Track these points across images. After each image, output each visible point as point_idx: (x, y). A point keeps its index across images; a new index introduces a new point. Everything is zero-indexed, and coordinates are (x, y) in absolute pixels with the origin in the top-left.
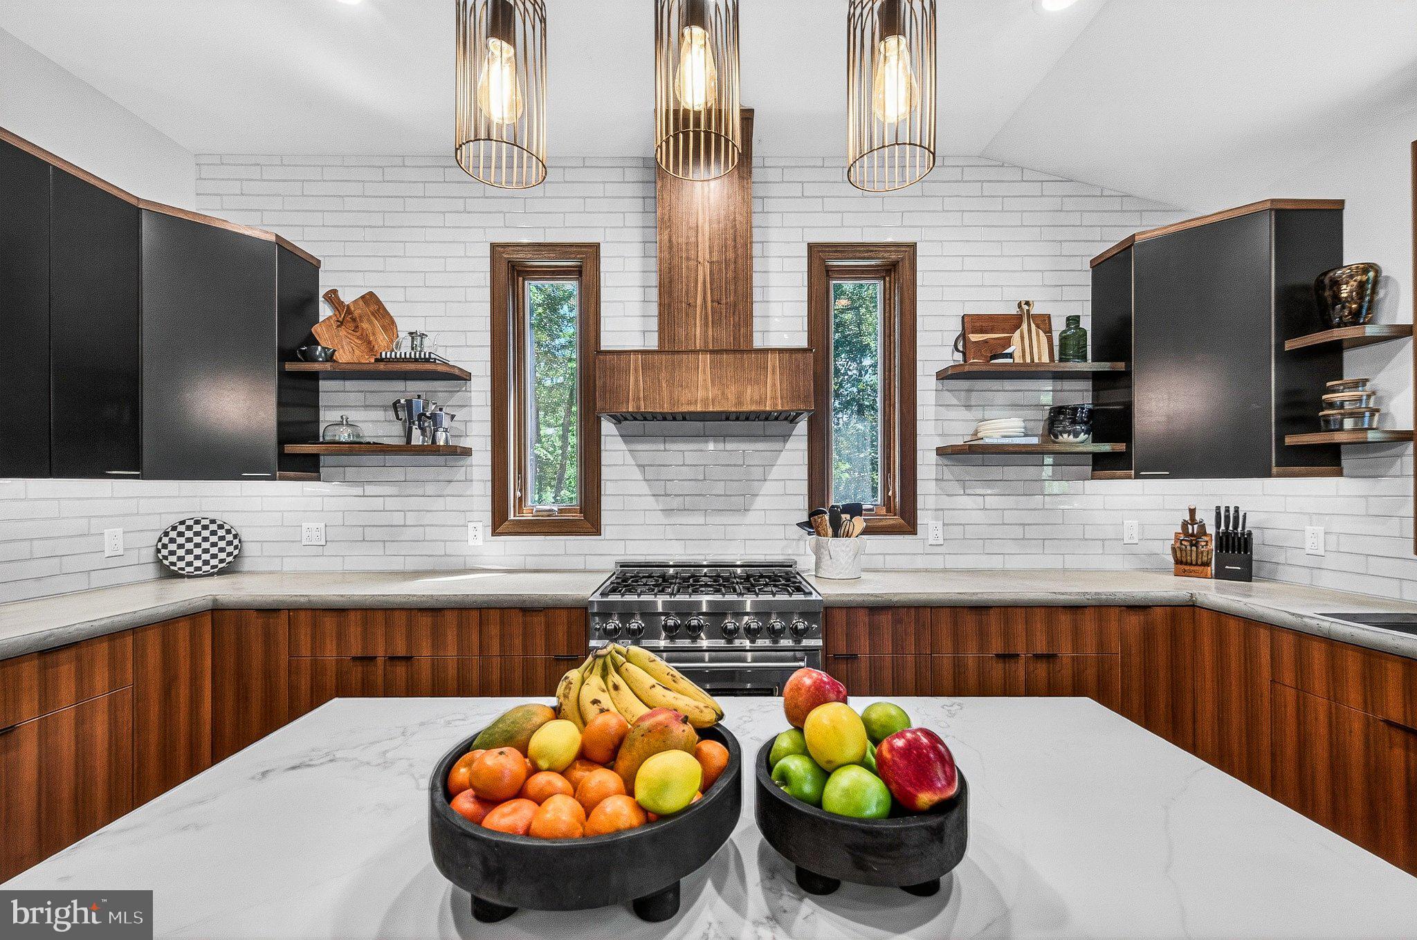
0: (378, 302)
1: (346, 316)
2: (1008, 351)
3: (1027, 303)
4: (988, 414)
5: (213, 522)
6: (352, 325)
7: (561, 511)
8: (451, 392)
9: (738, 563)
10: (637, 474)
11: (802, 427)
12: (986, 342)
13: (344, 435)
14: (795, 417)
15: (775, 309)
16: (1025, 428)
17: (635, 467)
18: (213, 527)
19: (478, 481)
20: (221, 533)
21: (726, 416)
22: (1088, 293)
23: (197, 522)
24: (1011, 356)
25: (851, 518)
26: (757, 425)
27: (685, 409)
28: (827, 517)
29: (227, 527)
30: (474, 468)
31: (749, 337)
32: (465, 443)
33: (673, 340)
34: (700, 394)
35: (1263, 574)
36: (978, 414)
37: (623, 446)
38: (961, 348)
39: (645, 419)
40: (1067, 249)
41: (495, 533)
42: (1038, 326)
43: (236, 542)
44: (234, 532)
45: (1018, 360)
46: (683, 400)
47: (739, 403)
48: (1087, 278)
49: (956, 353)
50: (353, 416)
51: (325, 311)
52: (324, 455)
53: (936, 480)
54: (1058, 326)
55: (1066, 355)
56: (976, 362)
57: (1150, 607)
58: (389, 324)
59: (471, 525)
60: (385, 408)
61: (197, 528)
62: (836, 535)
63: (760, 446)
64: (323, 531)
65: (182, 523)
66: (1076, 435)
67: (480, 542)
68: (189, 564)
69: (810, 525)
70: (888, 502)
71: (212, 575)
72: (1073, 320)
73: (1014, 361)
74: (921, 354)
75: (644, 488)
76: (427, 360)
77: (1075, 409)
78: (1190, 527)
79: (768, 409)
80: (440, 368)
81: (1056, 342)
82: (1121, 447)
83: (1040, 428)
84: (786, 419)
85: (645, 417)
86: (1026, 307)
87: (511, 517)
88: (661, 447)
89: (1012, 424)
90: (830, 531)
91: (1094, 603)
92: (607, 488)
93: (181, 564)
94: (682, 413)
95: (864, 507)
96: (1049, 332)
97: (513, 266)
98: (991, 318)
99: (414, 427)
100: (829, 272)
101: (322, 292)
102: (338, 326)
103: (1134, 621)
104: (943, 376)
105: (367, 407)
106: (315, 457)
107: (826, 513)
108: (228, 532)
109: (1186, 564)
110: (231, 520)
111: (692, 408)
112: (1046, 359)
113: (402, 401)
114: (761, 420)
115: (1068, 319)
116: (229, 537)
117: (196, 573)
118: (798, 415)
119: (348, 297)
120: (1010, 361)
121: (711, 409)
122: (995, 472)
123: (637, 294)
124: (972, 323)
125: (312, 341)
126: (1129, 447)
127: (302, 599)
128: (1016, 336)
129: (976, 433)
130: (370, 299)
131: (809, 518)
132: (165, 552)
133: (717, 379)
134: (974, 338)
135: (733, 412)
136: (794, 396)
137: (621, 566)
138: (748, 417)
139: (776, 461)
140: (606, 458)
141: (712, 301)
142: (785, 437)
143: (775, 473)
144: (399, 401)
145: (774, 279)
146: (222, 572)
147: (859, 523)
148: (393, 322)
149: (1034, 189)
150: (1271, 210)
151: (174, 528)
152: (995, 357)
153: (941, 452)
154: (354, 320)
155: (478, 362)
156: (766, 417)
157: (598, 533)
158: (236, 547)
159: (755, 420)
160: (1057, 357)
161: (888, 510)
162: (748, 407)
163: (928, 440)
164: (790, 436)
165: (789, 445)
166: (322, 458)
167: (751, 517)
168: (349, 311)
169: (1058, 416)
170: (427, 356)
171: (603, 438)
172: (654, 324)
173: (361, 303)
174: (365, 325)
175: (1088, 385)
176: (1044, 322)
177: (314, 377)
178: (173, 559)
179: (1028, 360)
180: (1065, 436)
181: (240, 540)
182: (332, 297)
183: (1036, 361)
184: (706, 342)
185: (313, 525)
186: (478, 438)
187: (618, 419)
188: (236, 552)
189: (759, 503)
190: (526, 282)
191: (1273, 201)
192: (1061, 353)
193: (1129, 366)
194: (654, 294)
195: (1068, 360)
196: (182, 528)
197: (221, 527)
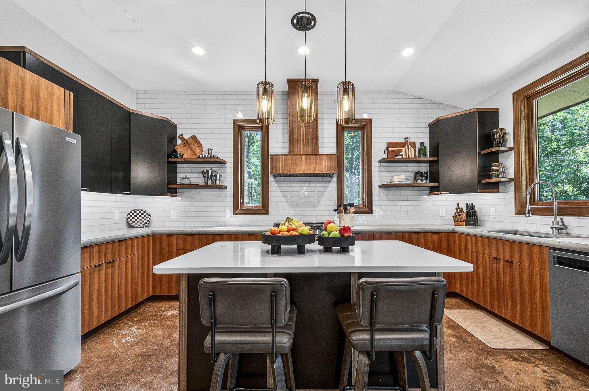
0: (196, 139)
1: (186, 143)
2: (401, 154)
3: (407, 138)
4: (395, 174)
5: (142, 210)
6: (188, 146)
7: (255, 207)
8: (220, 168)
9: (314, 223)
10: (281, 194)
11: (335, 179)
12: (394, 151)
13: (186, 182)
14: (332, 176)
15: (326, 140)
16: (406, 178)
17: (280, 192)
18: (142, 212)
19: (228, 197)
20: (145, 214)
21: (310, 175)
22: (427, 135)
23: (138, 210)
24: (402, 155)
25: (350, 207)
26: (320, 178)
27: (297, 173)
28: (343, 207)
29: (146, 212)
30: (227, 193)
31: (317, 150)
32: (225, 184)
33: (293, 151)
34: (302, 168)
35: (482, 224)
36: (392, 174)
37: (276, 185)
38: (386, 153)
39: (284, 176)
40: (421, 120)
41: (234, 214)
42: (411, 146)
43: (149, 217)
44: (149, 214)
45: (404, 157)
46: (297, 170)
47: (314, 171)
48: (427, 130)
49: (385, 154)
50: (189, 176)
51: (179, 142)
52: (178, 188)
53: (379, 196)
54: (418, 146)
55: (420, 155)
56: (391, 158)
57: (441, 233)
58: (200, 146)
59: (226, 211)
60: (198, 173)
61: (138, 212)
62: (345, 213)
63: (321, 185)
64: (178, 213)
65: (133, 210)
66: (422, 181)
67: (229, 217)
68: (136, 224)
69: (338, 211)
70: (363, 203)
71: (143, 227)
72: (422, 144)
73: (403, 157)
74: (373, 155)
75: (283, 199)
76: (214, 158)
77: (422, 173)
78: (458, 210)
79: (323, 172)
80: (218, 160)
81: (417, 150)
82: (436, 184)
83: (412, 178)
84: (330, 176)
85: (284, 175)
86: (407, 139)
87: (239, 209)
88: (289, 185)
89: (402, 177)
90: (344, 212)
91: (424, 231)
92: (271, 199)
93: (134, 224)
94: (296, 174)
95: (354, 205)
96: (414, 147)
97: (240, 126)
98: (396, 143)
99: (209, 179)
100: (344, 128)
101: (178, 135)
102: (184, 147)
103: (436, 237)
104: (380, 162)
105: (192, 173)
106: (176, 188)
107: (342, 206)
108: (147, 214)
109: (458, 222)
110: (148, 210)
111: (299, 173)
112: (413, 156)
113: (205, 171)
114: (322, 177)
115: (421, 143)
116: (147, 216)
117: (138, 226)
118: (333, 174)
119: (186, 137)
120: (402, 157)
121: (306, 173)
122: (398, 193)
123: (281, 136)
124: (390, 145)
125: (175, 151)
126: (439, 184)
127: (180, 232)
128: (404, 149)
129: (391, 180)
130: (194, 138)
131: (337, 208)
132: (129, 220)
133: (308, 164)
134: (390, 149)
135: (313, 174)
136: (332, 168)
137: (276, 224)
138: (317, 175)
139: (326, 190)
140: (270, 189)
141: (306, 139)
142: (329, 182)
143: (326, 194)
144: (204, 171)
145: (326, 131)
146: (146, 227)
147: (353, 209)
148: (201, 145)
149: (410, 101)
150: (476, 111)
151: (131, 212)
152: (396, 156)
153: (380, 186)
154: (189, 144)
155: (229, 158)
156: (323, 175)
157: (268, 213)
158: (150, 219)
159: (319, 176)
160: (417, 156)
161: (364, 206)
162: (317, 172)
163: (376, 183)
164: (331, 181)
165: (330, 185)
166: (177, 189)
167: (319, 208)
168: (187, 142)
169: (418, 175)
170: (214, 156)
171: (269, 182)
172: (287, 145)
173: (191, 139)
174: (192, 146)
175: (428, 165)
176: (413, 144)
177: (175, 163)
178: (131, 222)
179: (408, 157)
180: (419, 181)
181: (151, 216)
182: (181, 137)
183: (410, 157)
184: (304, 152)
185: (175, 211)
186: (228, 182)
187: (275, 176)
188: (150, 220)
189: (321, 203)
190: (244, 131)
191: (476, 108)
192: (419, 155)
193: (438, 159)
194: (287, 136)
195: (420, 157)
196: (133, 212)
197: (145, 212)
